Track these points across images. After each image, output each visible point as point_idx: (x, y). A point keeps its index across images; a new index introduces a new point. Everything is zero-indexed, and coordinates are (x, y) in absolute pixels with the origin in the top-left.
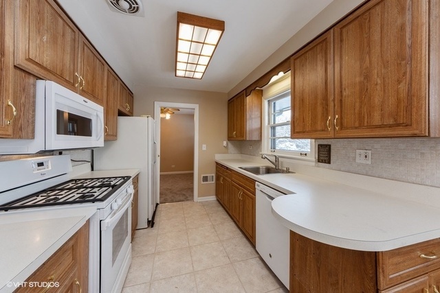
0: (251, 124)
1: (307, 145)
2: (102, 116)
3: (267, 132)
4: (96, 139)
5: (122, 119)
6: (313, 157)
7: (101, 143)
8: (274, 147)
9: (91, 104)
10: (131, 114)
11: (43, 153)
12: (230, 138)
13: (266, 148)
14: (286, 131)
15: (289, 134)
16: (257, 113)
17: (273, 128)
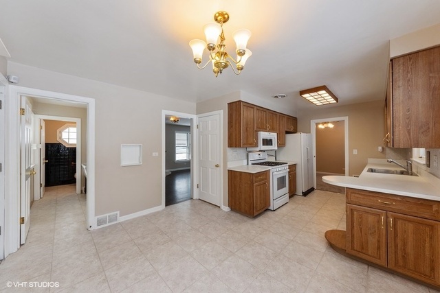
2: (276, 137)
4: (275, 147)
5: (289, 136)
7: (276, 148)
9: (272, 134)
10: (296, 132)
11: (260, 151)
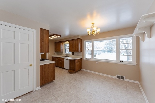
0: (61, 48)
1: (71, 53)
3: (64, 50)
6: (72, 54)
8: (66, 53)
12: (55, 51)
13: (64, 53)
14: (68, 50)
15: (69, 51)
16: (62, 46)
17: (66, 49)
